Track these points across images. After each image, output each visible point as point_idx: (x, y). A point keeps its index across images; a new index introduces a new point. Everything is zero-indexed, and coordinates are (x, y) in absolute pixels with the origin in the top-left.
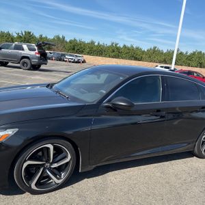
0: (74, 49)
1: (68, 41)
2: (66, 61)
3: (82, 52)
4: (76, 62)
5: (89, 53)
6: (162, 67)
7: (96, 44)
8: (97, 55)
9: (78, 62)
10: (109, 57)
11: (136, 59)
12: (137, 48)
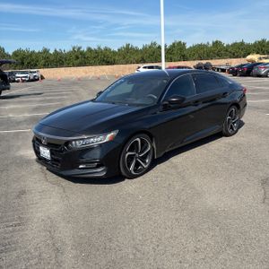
0: (23, 63)
1: (11, 54)
2: (18, 81)
3: (35, 66)
4: (32, 81)
5: (46, 66)
6: (145, 67)
7: (52, 52)
8: (57, 67)
9: (35, 80)
10: (74, 66)
11: (108, 63)
12: (106, 49)
